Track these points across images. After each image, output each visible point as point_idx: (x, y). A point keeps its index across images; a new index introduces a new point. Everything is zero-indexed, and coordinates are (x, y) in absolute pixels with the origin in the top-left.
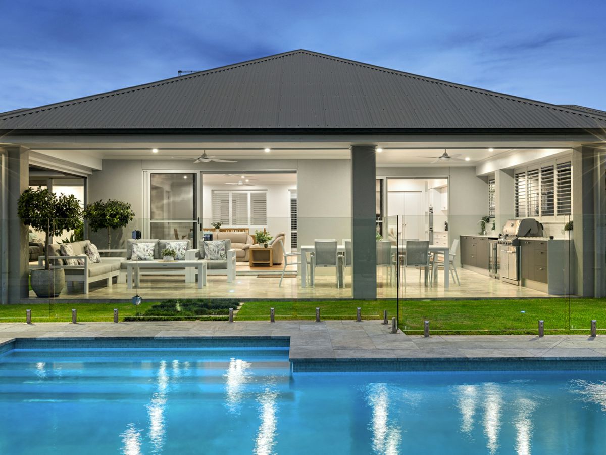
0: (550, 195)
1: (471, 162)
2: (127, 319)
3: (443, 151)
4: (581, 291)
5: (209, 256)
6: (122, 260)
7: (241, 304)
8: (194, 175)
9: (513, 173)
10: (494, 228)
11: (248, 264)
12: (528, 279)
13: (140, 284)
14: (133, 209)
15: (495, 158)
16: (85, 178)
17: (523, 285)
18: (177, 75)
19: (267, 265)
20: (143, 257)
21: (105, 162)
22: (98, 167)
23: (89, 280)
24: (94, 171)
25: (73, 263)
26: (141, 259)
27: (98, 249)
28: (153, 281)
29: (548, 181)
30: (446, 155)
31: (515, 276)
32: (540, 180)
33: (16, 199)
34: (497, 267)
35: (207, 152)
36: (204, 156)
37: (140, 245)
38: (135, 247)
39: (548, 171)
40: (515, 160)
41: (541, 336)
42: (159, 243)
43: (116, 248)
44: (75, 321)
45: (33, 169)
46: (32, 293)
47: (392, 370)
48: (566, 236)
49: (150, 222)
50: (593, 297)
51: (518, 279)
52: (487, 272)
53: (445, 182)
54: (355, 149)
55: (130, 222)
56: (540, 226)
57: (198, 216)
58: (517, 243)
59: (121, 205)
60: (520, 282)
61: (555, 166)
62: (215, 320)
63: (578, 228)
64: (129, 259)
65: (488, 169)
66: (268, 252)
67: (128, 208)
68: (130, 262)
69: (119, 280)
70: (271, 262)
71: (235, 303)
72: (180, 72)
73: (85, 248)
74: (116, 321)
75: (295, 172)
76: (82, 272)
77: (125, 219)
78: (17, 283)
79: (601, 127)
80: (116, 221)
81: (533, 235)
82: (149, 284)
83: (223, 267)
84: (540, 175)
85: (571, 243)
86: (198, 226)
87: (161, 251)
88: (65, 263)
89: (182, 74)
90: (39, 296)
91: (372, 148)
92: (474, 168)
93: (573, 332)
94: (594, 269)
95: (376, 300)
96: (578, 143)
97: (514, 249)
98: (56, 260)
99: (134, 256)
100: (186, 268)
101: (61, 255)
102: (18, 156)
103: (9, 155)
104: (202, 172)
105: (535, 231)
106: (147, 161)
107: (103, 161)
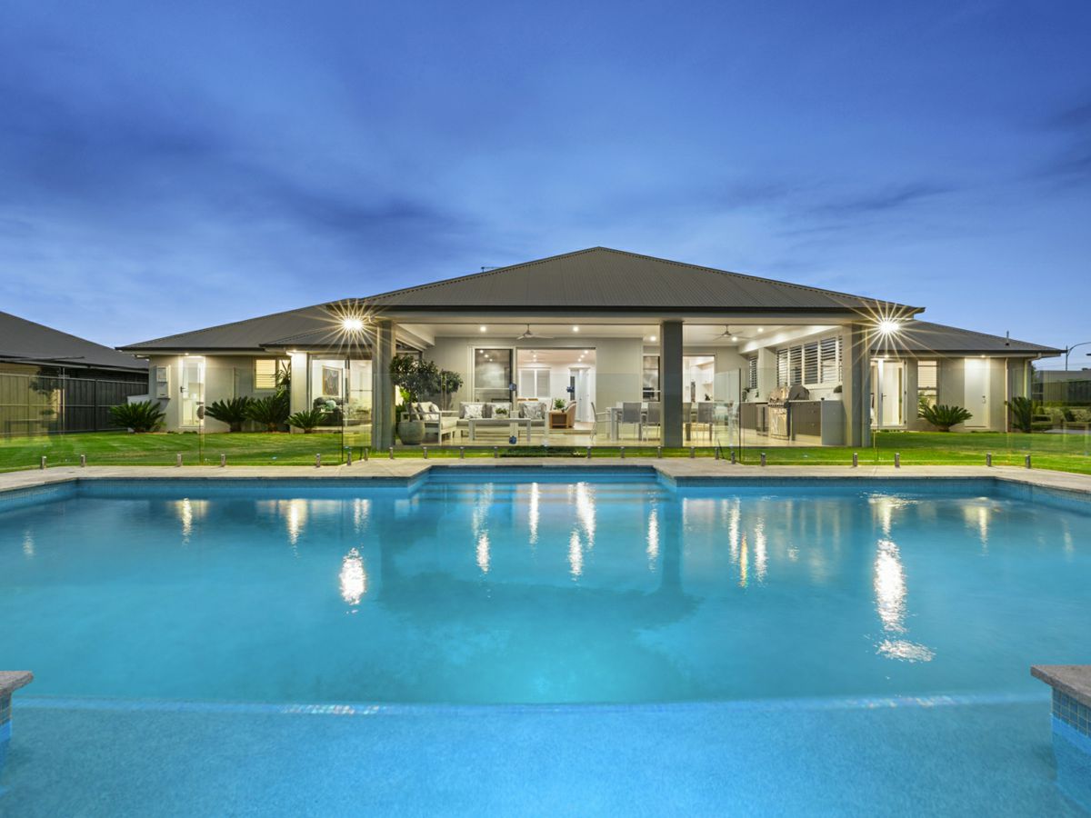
0: (798, 371)
1: (737, 343)
2: (504, 456)
4: (850, 442)
6: (457, 419)
8: (511, 351)
10: (757, 396)
12: (799, 433)
14: (461, 378)
15: (759, 337)
16: (421, 352)
17: (794, 438)
18: (481, 271)
19: (564, 427)
20: (474, 416)
21: (436, 339)
22: (431, 342)
23: (440, 432)
24: (428, 346)
25: (427, 418)
26: (472, 417)
27: (439, 409)
29: (797, 359)
30: (727, 333)
31: (785, 433)
32: (789, 358)
34: (765, 427)
35: (531, 328)
36: (528, 333)
37: (471, 406)
39: (797, 350)
40: (781, 338)
42: (485, 406)
43: (447, 409)
44: (463, 457)
46: (398, 441)
47: (755, 486)
48: (836, 397)
49: (474, 389)
50: (872, 446)
51: (789, 435)
53: (712, 359)
54: (664, 325)
55: (459, 388)
56: (807, 391)
57: (514, 382)
58: (788, 406)
59: (452, 374)
60: (791, 437)
61: (819, 342)
63: (848, 391)
64: (462, 417)
65: (752, 347)
66: (565, 416)
67: (458, 376)
69: (456, 433)
70: (567, 425)
72: (483, 268)
74: (496, 457)
75: (594, 348)
76: (434, 426)
77: (456, 386)
79: (867, 306)
80: (450, 387)
81: (801, 399)
83: (541, 424)
84: (789, 354)
85: (841, 403)
86: (514, 393)
87: (487, 412)
88: (421, 418)
89: (485, 270)
90: (405, 443)
91: (680, 324)
92: (737, 347)
93: (880, 464)
94: (861, 424)
95: (682, 447)
96: (849, 321)
97: (785, 410)
99: (466, 416)
100: (511, 424)
101: (419, 411)
102: (390, 328)
103: (383, 327)
104: (517, 348)
105: (802, 395)
106: (473, 338)
107: (435, 338)
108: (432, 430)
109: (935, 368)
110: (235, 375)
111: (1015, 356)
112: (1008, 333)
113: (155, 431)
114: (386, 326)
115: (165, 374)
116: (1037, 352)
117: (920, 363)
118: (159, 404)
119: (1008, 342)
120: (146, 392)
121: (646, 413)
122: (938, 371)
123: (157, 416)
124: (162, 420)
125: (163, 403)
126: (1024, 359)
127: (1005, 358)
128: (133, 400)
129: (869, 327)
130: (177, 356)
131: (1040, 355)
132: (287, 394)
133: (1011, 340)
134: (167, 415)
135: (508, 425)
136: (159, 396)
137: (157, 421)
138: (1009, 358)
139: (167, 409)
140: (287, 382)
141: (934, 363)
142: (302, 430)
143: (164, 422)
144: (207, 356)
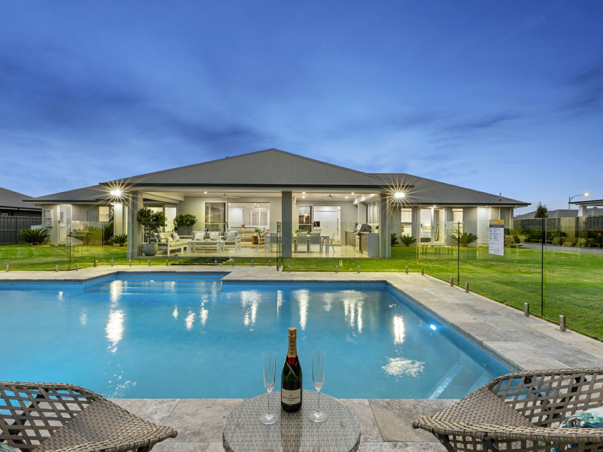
1: (349, 199)
2: (173, 265)
3: (329, 194)
5: (228, 239)
6: (190, 240)
7: (231, 259)
8: (225, 204)
9: (365, 204)
11: (251, 243)
12: (363, 250)
13: (195, 251)
14: (197, 218)
15: (358, 197)
16: (177, 204)
17: (362, 253)
20: (199, 239)
22: (182, 199)
23: (169, 249)
24: (180, 201)
25: (163, 241)
26: (198, 240)
27: (179, 235)
28: (206, 250)
30: (330, 196)
33: (136, 213)
34: (355, 246)
35: (226, 194)
36: (225, 195)
38: (196, 235)
40: (363, 198)
41: (359, 272)
42: (206, 233)
43: (187, 235)
44: (150, 265)
45: (145, 200)
48: (377, 231)
49: (205, 224)
51: (360, 250)
52: (352, 247)
54: (283, 193)
55: (195, 223)
56: (370, 227)
57: (226, 221)
58: (360, 234)
59: (191, 216)
62: (209, 265)
64: (193, 240)
65: (356, 202)
67: (195, 217)
68: (193, 241)
69: (187, 249)
71: (228, 258)
73: (172, 235)
74: (167, 265)
75: (269, 202)
76: (166, 245)
77: (193, 222)
78: (136, 250)
79: (388, 184)
80: (188, 223)
81: (366, 231)
82: (204, 251)
83: (233, 244)
86: (226, 226)
87: (207, 237)
88: (160, 241)
90: (147, 255)
91: (290, 193)
92: (352, 201)
94: (385, 246)
95: (291, 258)
96: (379, 192)
97: (359, 237)
98: (155, 240)
99: (195, 238)
100: (218, 244)
101: (158, 237)
102: (137, 194)
103: (133, 194)
104: (228, 202)
105: (368, 229)
106: (203, 197)
107: (185, 197)
108: (164, 248)
109: (462, 213)
110: (87, 215)
111: (505, 206)
112: (500, 194)
113: (45, 244)
114: (135, 193)
115: (50, 214)
116: (515, 204)
117: (453, 210)
118: (46, 230)
119: (500, 199)
120: (40, 223)
121: (296, 238)
122: (463, 214)
123: (45, 236)
124: (49, 238)
125: (49, 229)
126: (510, 208)
127: (499, 208)
128: (34, 228)
129: (389, 195)
130: (57, 204)
131: (516, 206)
132: (112, 226)
133: (502, 197)
134: (51, 236)
135: (216, 244)
136: (47, 225)
137: (46, 239)
138: (501, 207)
139: (51, 233)
140: (112, 219)
141: (462, 210)
142: (119, 245)
143: (50, 240)
144: (72, 204)
